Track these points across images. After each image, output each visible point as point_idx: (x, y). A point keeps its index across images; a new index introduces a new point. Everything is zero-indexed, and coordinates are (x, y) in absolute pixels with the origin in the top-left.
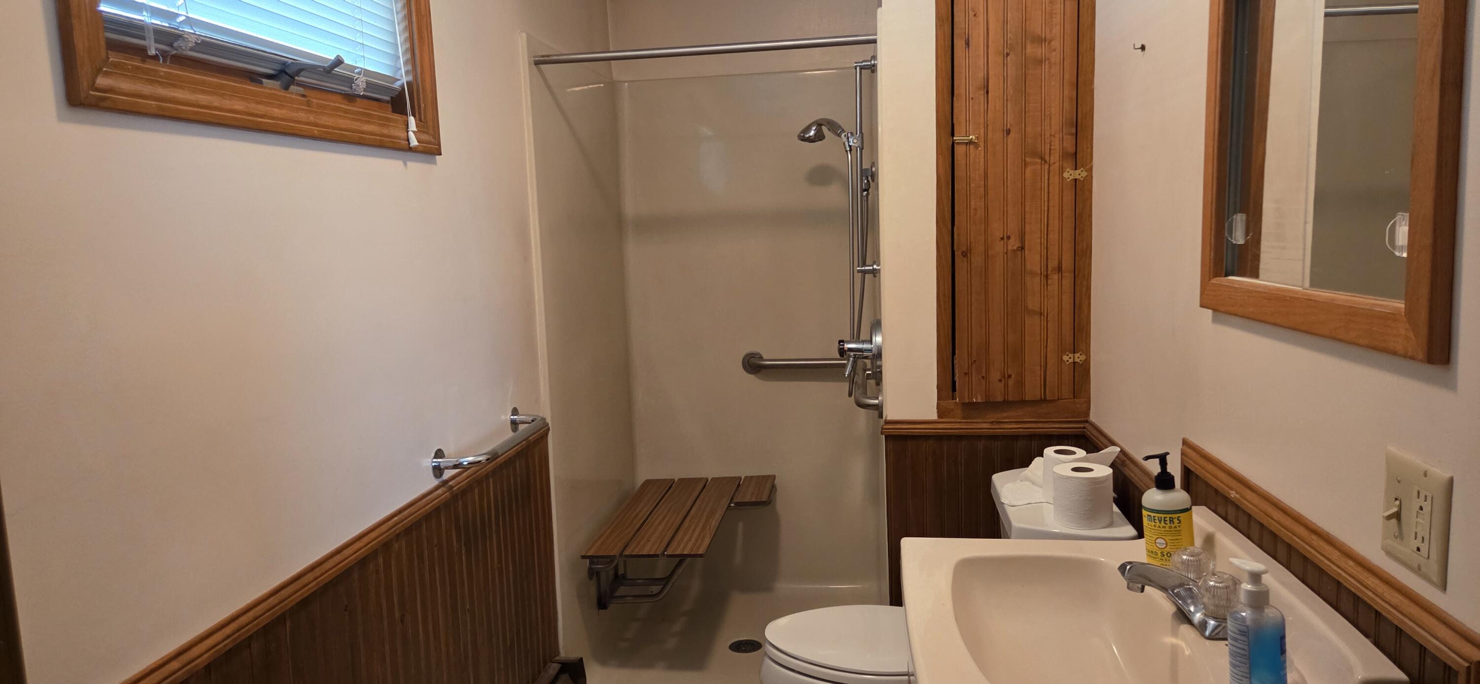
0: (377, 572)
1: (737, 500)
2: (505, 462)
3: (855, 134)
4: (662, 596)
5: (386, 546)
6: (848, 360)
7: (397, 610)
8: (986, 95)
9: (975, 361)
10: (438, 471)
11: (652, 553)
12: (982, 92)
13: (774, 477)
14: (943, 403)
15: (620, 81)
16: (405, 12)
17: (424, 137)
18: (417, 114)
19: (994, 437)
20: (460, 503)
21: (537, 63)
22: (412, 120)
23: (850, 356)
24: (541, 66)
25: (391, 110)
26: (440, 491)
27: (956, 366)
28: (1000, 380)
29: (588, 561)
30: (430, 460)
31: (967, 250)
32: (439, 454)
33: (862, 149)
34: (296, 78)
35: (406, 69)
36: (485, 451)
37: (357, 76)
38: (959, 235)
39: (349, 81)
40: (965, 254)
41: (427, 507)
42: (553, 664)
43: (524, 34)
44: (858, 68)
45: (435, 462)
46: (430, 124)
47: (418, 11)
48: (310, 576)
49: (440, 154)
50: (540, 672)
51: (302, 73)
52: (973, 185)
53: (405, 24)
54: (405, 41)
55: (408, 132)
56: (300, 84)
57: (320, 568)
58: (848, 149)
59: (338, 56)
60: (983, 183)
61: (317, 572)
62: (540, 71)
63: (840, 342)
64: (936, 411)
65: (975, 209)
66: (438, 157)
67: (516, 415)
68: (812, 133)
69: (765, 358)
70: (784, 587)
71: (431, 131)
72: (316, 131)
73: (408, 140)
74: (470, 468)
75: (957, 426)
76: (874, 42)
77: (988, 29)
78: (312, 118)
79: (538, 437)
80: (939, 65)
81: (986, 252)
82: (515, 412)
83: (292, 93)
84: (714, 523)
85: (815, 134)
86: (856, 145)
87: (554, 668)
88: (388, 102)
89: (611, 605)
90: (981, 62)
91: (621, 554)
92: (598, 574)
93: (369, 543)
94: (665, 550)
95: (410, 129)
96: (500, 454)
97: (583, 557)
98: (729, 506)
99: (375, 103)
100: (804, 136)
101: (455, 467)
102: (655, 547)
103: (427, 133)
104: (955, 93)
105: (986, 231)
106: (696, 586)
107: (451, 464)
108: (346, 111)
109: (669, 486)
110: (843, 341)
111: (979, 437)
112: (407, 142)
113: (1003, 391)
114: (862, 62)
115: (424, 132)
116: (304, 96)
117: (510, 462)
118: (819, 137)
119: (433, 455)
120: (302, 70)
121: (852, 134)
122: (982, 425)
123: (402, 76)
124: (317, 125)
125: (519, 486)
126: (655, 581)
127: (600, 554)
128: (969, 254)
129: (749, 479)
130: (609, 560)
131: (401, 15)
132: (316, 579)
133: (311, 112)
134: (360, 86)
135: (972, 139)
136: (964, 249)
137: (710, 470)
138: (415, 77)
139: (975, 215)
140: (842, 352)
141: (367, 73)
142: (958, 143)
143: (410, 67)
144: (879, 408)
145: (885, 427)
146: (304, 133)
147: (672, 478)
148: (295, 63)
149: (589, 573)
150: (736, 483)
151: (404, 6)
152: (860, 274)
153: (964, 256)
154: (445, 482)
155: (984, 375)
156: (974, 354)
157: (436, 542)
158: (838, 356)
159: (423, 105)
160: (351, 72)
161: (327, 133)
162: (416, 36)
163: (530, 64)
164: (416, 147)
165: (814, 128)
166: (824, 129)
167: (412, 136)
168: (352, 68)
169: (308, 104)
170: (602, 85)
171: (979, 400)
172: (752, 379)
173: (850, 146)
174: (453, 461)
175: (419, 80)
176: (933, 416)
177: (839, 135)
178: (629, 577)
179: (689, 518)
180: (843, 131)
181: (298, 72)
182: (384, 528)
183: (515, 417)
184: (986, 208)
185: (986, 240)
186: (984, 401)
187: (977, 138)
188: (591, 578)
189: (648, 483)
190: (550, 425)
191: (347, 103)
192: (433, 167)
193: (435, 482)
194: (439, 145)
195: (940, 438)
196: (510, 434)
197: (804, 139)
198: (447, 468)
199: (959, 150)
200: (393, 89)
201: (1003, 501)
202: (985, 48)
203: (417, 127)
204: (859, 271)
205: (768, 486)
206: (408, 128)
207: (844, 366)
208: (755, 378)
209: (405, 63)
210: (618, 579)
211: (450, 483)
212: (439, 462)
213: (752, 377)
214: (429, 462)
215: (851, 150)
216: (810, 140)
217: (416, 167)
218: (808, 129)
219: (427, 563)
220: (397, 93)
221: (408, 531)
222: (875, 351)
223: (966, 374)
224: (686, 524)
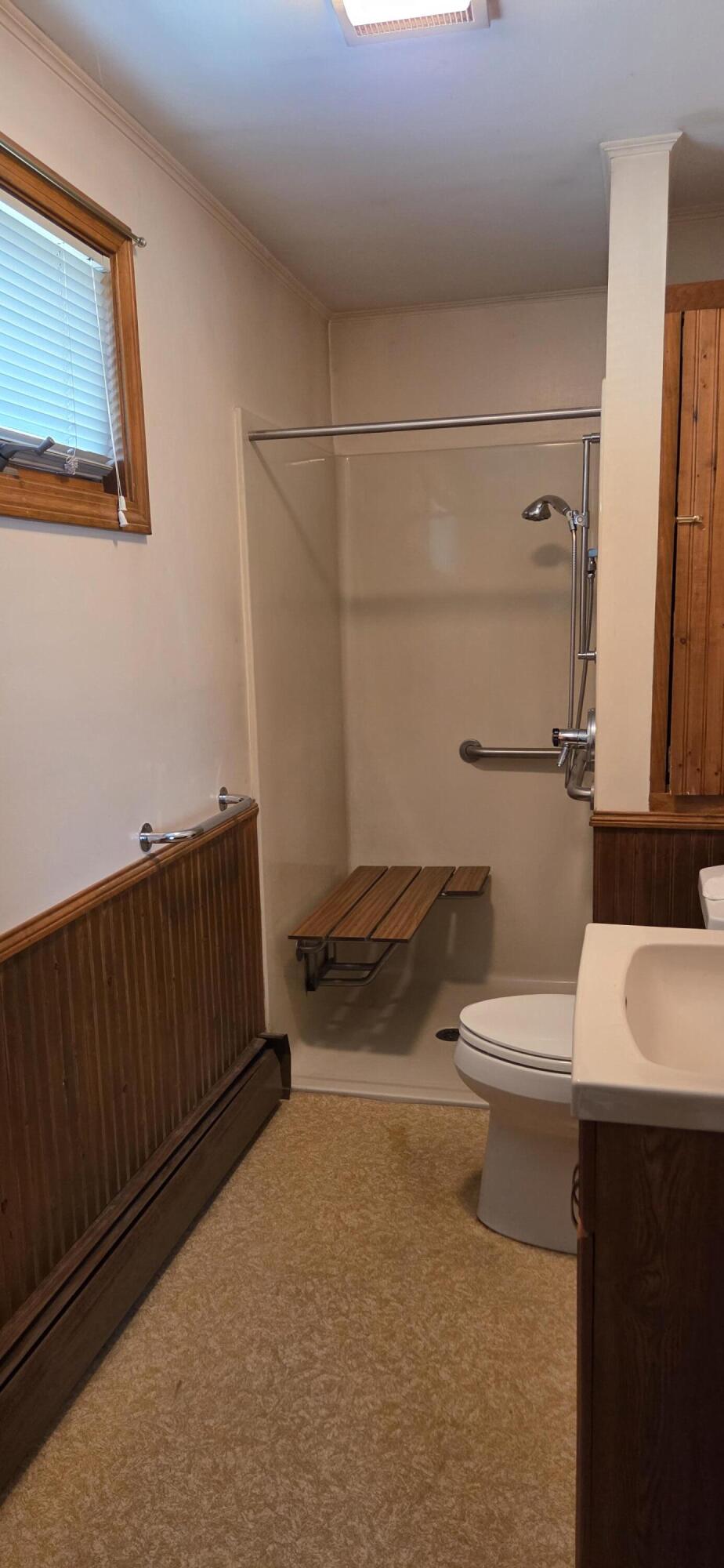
0: (86, 936)
1: (449, 889)
2: (213, 839)
3: (581, 511)
4: (369, 980)
5: (94, 911)
6: (562, 750)
7: (104, 973)
8: (713, 472)
9: (690, 753)
10: (145, 845)
11: (358, 936)
12: (710, 469)
13: (489, 868)
14: (655, 795)
15: (341, 456)
16: (117, 391)
17: (135, 517)
18: (128, 494)
19: (709, 832)
20: (167, 876)
21: (252, 439)
22: (122, 500)
23: (564, 746)
24: (257, 441)
25: (103, 490)
26: (147, 864)
27: (671, 758)
28: (716, 774)
29: (296, 942)
30: (138, 834)
31: (687, 636)
32: (147, 828)
33: (587, 528)
34: (10, 459)
35: (118, 448)
36: (191, 827)
37: (69, 456)
38: (678, 621)
39: (62, 461)
40: (683, 641)
41: (134, 878)
42: (259, 1039)
43: (239, 410)
44: (586, 442)
45: (143, 836)
46: (141, 503)
47: (130, 389)
48: (22, 934)
49: (150, 534)
50: (245, 1045)
51: (16, 454)
52: (695, 568)
53: (116, 403)
54: (117, 420)
55: (118, 511)
56: (14, 465)
57: (32, 927)
58: (573, 528)
59: (49, 438)
60: (706, 565)
61: (29, 931)
62: (255, 447)
63: (554, 730)
64: (648, 803)
65: (697, 594)
66: (148, 536)
67: (224, 795)
68: (537, 511)
69: (483, 746)
70: (494, 979)
71: (141, 511)
72: (28, 511)
73: (118, 520)
74: (179, 843)
75: (669, 819)
76: (598, 414)
77: (718, 401)
78: (24, 500)
79: (246, 818)
80: (665, 440)
81: (707, 640)
82: (224, 791)
83: (6, 475)
84: (423, 911)
85: (540, 513)
86: (581, 524)
87: (259, 1043)
88: (100, 481)
89: (319, 987)
90: (710, 437)
91: (327, 937)
92: (306, 956)
93: (78, 908)
94: (371, 935)
95: (120, 509)
96: (205, 830)
97: (291, 938)
98: (440, 895)
99: (87, 483)
100: (528, 514)
101: (162, 841)
102: (361, 931)
103: (138, 513)
104: (680, 470)
105: (707, 618)
106: (407, 975)
107: (158, 839)
108: (57, 492)
109: (380, 874)
110: (558, 730)
111: (692, 831)
112: (117, 522)
113: (719, 785)
114: (591, 435)
115: (133, 511)
116: (17, 477)
117: (217, 841)
118: (545, 515)
119: (141, 829)
120: (15, 452)
121: (577, 512)
122: (696, 819)
123: (113, 456)
124: (28, 506)
125: (227, 864)
126: (364, 966)
127: (307, 935)
128: (688, 642)
129: (463, 869)
130: (316, 942)
131: (113, 395)
132: (27, 937)
133: (24, 493)
134: (72, 467)
135: (696, 519)
136: (683, 636)
137: (425, 859)
138: (127, 455)
139: (697, 599)
140: (556, 741)
141: (79, 453)
142: (681, 524)
143: (121, 447)
144: (590, 799)
145: (593, 818)
146: (17, 514)
147: (385, 865)
148: (9, 445)
149: (297, 954)
150: (451, 873)
151: (116, 386)
152: (583, 660)
153: (683, 643)
154: (153, 856)
155: (699, 767)
156: (690, 745)
157: (142, 911)
158: (552, 746)
159: (133, 485)
160: (63, 452)
161: (39, 513)
162: (127, 416)
163: (244, 440)
164: (126, 527)
165: (539, 506)
166: (550, 507)
167: (122, 515)
168: (64, 449)
169: (21, 485)
170: (323, 460)
171: (694, 793)
172: (469, 768)
173: (575, 525)
174: (160, 835)
175: (130, 459)
176: (646, 809)
177: (564, 513)
178: (338, 961)
179: (397, 906)
180: (569, 509)
181: (12, 454)
182: (92, 895)
183: (224, 797)
184: (709, 592)
185: (707, 627)
186: (698, 794)
187: (702, 518)
188: (299, 959)
189: (361, 869)
190: (259, 806)
191: (59, 483)
192: (143, 546)
193: (143, 855)
194: (149, 524)
195: (650, 831)
196: (218, 812)
197: (528, 517)
198: (155, 842)
199: (683, 531)
200: (106, 469)
201: (704, 895)
202: (715, 421)
203: (127, 506)
204: (580, 658)
205: (483, 876)
206: (118, 508)
207: (557, 756)
208: (473, 767)
209: (117, 443)
210: (328, 963)
211: (158, 857)
212: (147, 836)
213: (469, 766)
214: (136, 836)
215: (576, 530)
216: (535, 518)
217: (126, 547)
218: (533, 507)
219: (134, 931)
220: (109, 472)
221: (115, 899)
222: (589, 741)
223: (680, 765)
224: (394, 910)
